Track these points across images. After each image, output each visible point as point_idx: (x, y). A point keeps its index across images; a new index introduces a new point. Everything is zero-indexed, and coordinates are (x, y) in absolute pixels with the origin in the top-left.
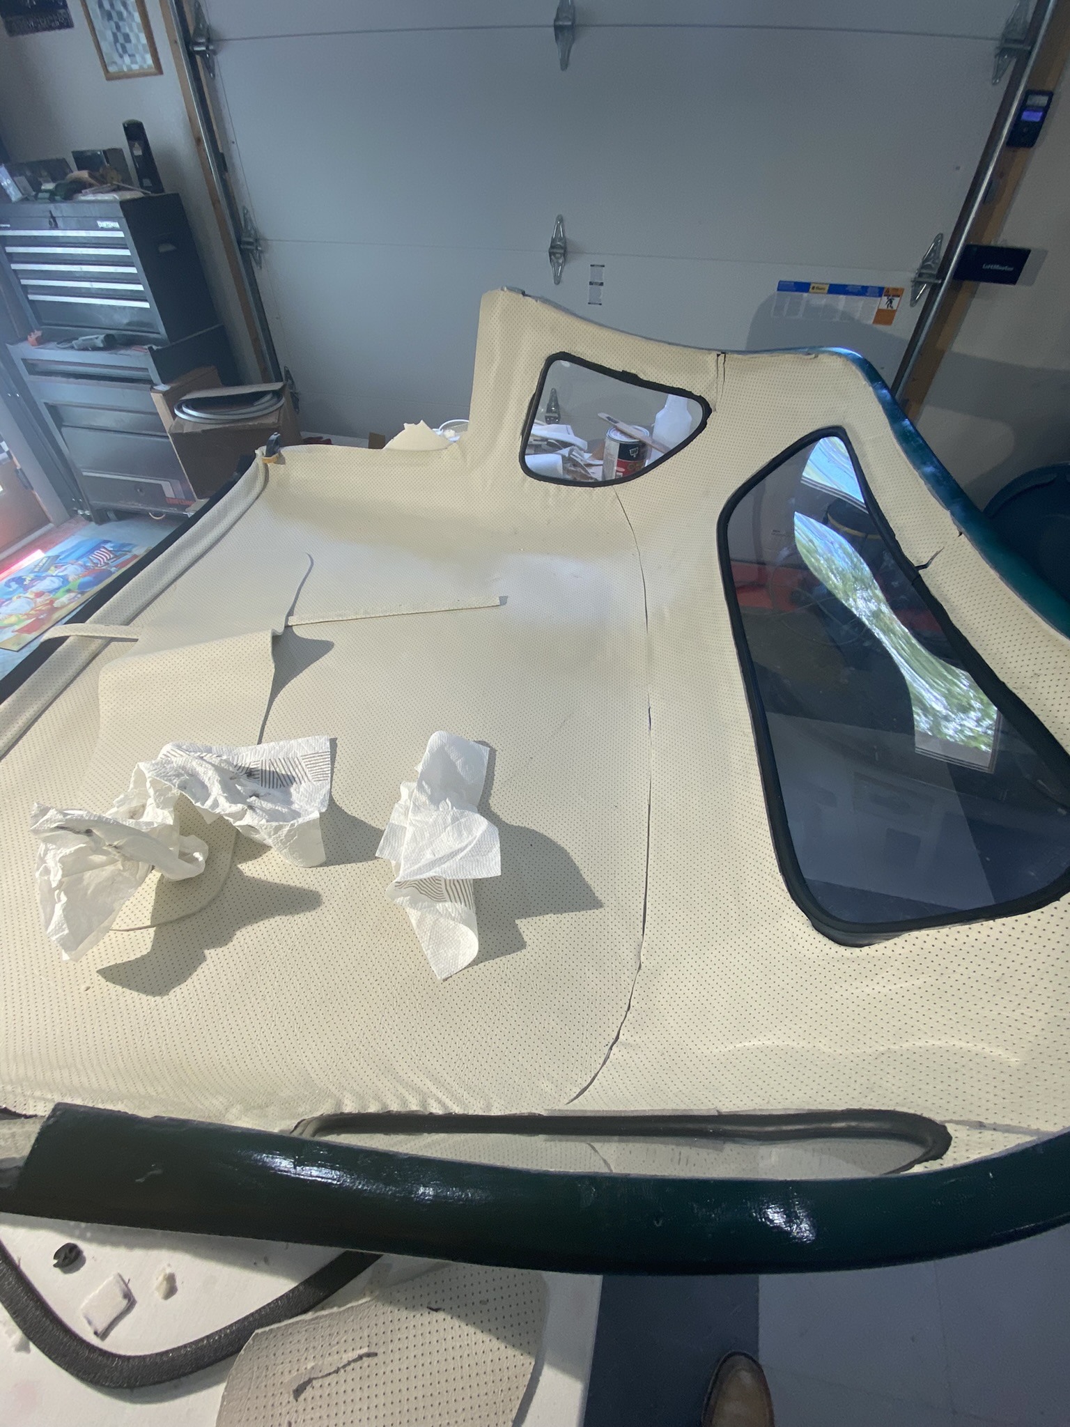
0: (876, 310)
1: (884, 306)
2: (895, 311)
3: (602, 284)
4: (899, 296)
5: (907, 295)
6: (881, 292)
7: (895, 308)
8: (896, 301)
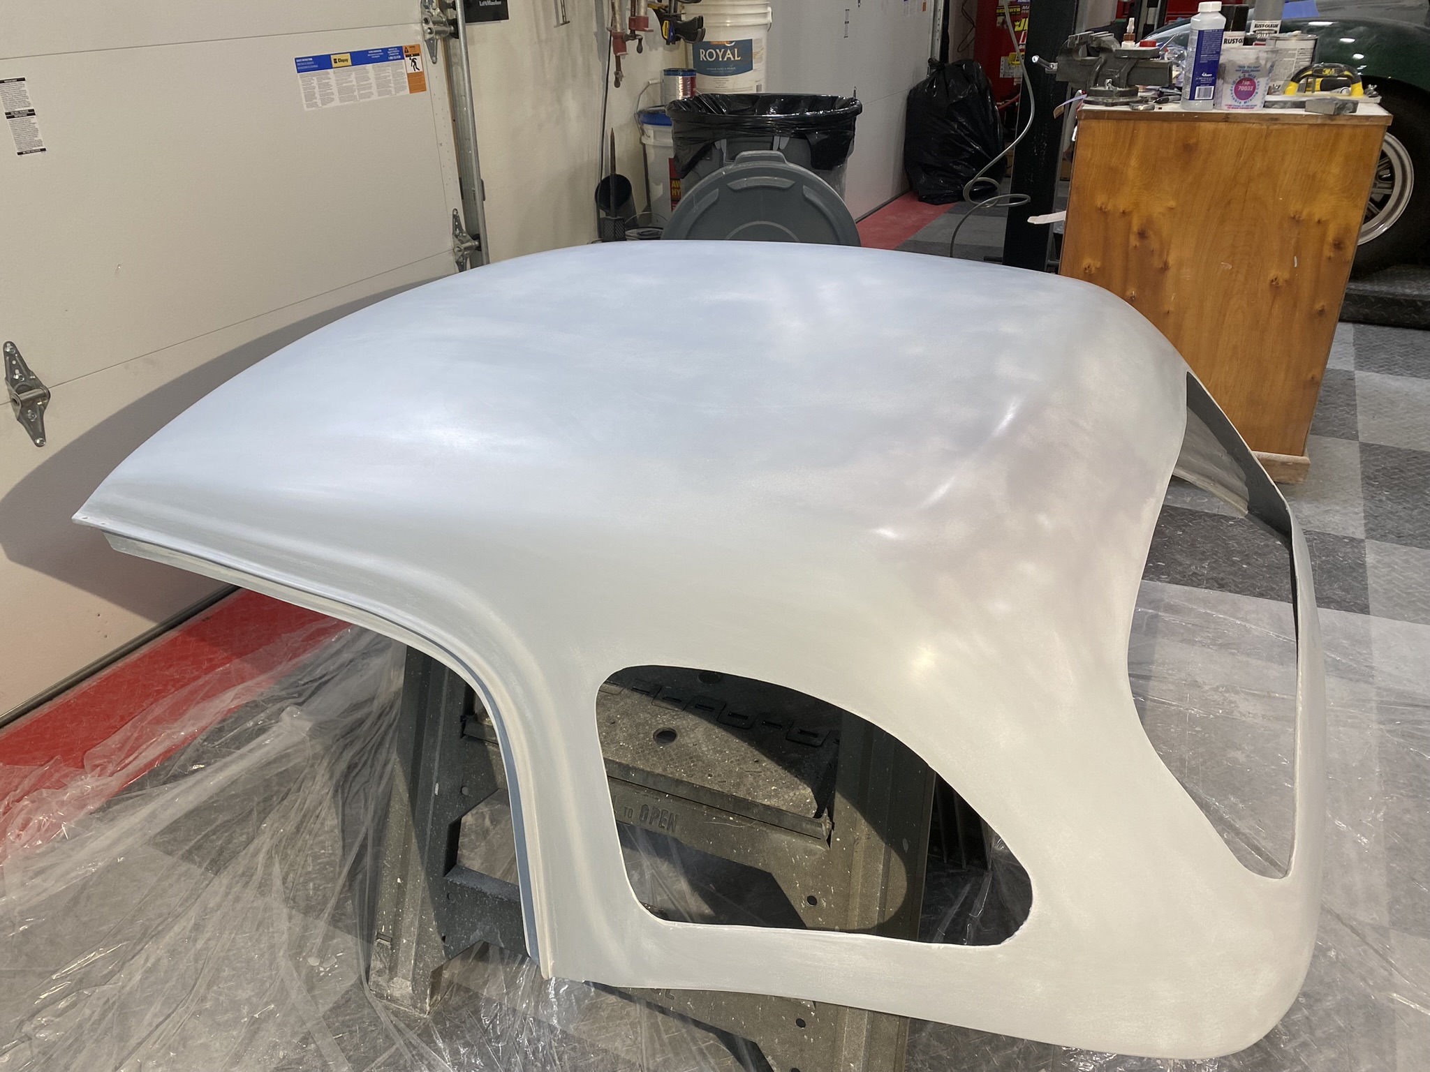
0: (406, 76)
1: (411, 70)
2: (422, 73)
3: (31, 113)
4: (418, 55)
5: (424, 49)
6: (401, 53)
7: (421, 70)
8: (418, 59)
